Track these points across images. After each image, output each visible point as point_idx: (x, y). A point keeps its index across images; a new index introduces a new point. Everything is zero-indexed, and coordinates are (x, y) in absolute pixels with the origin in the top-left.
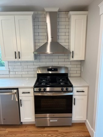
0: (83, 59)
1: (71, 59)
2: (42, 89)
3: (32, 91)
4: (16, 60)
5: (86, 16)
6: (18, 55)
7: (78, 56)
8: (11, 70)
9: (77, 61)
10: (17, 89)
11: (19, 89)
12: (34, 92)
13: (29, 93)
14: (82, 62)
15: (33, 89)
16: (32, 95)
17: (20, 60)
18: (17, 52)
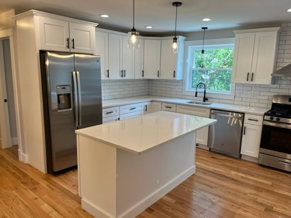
2: (275, 119)
3: (260, 119)
4: (248, 82)
6: (250, 76)
8: (237, 95)
10: (243, 114)
11: (245, 115)
12: (264, 120)
13: (257, 121)
15: (263, 117)
16: (260, 123)
17: (252, 83)
18: (250, 74)
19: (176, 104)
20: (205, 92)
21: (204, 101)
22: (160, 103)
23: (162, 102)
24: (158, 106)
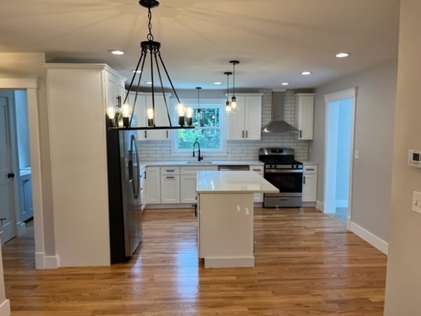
0: (311, 138)
1: (300, 139)
2: (273, 166)
3: (262, 168)
4: (243, 139)
5: (313, 98)
6: (245, 134)
7: (307, 135)
9: (304, 141)
10: (248, 166)
11: (250, 166)
12: (265, 168)
13: (260, 170)
14: (309, 142)
16: (262, 172)
17: (247, 139)
18: (244, 132)
19: (180, 166)
20: (199, 151)
21: (199, 160)
22: (159, 168)
23: (160, 166)
24: (155, 171)
